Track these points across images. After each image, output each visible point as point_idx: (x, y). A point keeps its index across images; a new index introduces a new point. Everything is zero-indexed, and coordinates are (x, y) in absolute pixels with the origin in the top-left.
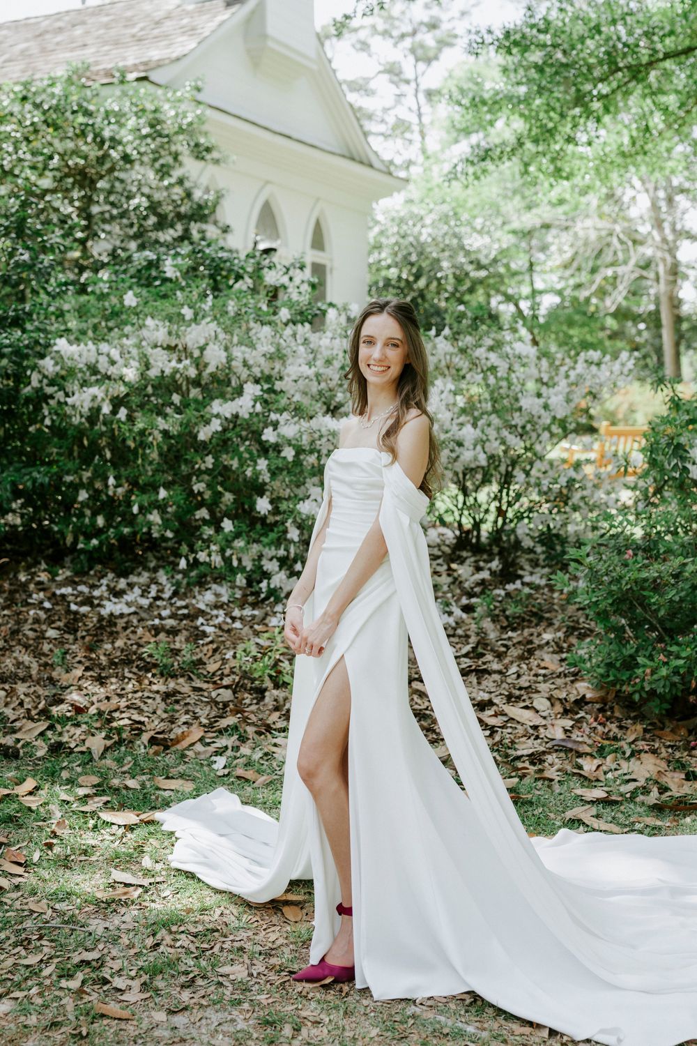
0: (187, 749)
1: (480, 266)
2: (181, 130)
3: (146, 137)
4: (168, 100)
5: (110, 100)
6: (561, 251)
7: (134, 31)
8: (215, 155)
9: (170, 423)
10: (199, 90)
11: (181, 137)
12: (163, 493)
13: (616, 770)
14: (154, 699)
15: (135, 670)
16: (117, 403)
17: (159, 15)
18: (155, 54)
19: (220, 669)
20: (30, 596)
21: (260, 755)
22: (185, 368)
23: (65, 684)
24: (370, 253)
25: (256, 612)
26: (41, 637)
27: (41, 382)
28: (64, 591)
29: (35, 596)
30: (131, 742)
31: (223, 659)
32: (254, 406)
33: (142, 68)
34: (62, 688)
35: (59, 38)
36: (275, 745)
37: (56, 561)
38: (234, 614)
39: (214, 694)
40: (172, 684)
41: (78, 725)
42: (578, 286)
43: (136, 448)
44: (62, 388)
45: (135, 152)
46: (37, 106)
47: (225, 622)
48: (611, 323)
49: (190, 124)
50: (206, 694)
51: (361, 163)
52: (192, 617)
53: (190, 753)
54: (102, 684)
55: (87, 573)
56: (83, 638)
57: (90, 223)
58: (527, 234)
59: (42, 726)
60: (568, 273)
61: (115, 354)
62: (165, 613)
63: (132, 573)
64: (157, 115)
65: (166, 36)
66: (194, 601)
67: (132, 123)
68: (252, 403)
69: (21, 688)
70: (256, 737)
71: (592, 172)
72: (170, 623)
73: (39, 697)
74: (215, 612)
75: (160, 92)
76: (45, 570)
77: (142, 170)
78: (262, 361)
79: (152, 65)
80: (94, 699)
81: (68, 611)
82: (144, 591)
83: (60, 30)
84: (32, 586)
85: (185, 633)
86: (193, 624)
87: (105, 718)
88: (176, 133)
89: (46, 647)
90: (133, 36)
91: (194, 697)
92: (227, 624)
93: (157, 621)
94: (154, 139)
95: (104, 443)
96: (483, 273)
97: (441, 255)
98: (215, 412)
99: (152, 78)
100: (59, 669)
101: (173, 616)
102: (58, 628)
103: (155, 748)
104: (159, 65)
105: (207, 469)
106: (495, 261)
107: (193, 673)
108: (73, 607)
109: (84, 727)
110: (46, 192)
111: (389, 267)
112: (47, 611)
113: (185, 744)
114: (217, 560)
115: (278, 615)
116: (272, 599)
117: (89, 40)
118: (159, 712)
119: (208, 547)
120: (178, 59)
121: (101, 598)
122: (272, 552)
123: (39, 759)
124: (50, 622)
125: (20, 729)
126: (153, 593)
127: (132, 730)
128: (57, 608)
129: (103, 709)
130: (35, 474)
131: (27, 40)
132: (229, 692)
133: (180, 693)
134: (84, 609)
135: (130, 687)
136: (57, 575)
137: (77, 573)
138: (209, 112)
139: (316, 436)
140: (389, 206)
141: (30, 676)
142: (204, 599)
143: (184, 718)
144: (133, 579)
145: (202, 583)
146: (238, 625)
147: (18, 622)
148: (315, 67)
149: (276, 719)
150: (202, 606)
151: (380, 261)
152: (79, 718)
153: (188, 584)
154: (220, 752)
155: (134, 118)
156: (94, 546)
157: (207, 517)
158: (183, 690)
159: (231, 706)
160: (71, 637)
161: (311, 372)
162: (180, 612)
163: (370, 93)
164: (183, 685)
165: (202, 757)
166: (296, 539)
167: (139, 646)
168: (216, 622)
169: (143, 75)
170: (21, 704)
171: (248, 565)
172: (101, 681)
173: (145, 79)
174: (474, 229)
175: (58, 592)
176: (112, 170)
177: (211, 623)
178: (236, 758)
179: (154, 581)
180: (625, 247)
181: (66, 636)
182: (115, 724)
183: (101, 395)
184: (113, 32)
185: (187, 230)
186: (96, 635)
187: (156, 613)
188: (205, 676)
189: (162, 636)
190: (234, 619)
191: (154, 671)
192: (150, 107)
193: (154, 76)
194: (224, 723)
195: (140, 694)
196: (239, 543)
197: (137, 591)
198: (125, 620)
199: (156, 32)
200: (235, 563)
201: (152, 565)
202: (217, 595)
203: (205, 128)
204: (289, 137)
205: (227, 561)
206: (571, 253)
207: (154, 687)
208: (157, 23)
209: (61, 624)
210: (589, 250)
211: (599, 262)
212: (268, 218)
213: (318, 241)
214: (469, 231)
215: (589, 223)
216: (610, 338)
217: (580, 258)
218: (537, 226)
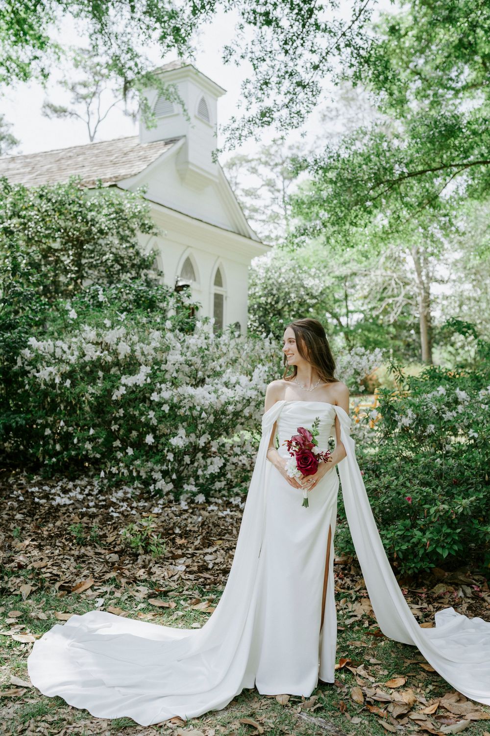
0: (82, 593)
1: (313, 297)
2: (134, 216)
3: (113, 219)
4: (127, 198)
5: (93, 198)
6: (362, 288)
7: (112, 158)
8: (154, 230)
9: (96, 389)
10: (145, 192)
11: (134, 220)
12: (92, 431)
13: (345, 609)
14: (70, 560)
15: (64, 541)
16: (65, 376)
17: (126, 150)
18: (122, 172)
19: (114, 541)
20: (12, 493)
21: (126, 597)
22: (106, 356)
23: (17, 549)
24: (249, 288)
25: (146, 504)
26: (12, 518)
27: (23, 363)
28: (33, 489)
29: (15, 492)
30: (48, 588)
31: (117, 534)
32: (146, 380)
33: (114, 180)
34: (15, 552)
35: (69, 162)
36: (137, 591)
37: (34, 470)
38: (133, 505)
39: (107, 557)
40: (83, 550)
41: (18, 577)
42: (373, 308)
43: (76, 404)
44: (35, 367)
45: (106, 228)
46: (49, 200)
47: (126, 510)
48: (392, 330)
49: (140, 212)
50: (103, 557)
51: (245, 236)
52: (106, 507)
53: (83, 596)
54: (40, 550)
55: (50, 478)
56: (37, 520)
57: (79, 268)
58: (343, 279)
60: (367, 301)
61: (66, 347)
62: (91, 504)
63: (78, 479)
64: (120, 207)
65: (129, 162)
66: (110, 497)
67: (105, 211)
68: (145, 378)
70: (126, 585)
71: (369, 243)
72: (94, 510)
74: (121, 504)
75: (122, 193)
76: (25, 476)
77: (111, 239)
78: (153, 352)
79: (120, 178)
80: (32, 560)
81: (33, 502)
82: (82, 490)
83: (71, 157)
84: (15, 487)
85: (100, 517)
86: (107, 511)
87: (37, 572)
88: (131, 217)
89: (12, 526)
90: (112, 161)
91: (95, 558)
92: (128, 511)
93: (84, 509)
94: (118, 221)
95: (59, 400)
96: (314, 301)
97: (291, 290)
98: (122, 382)
99: (119, 186)
100: (16, 540)
101: (96, 506)
102: (23, 514)
103: (62, 592)
104: (124, 178)
105: (120, 416)
106: (322, 293)
107: (97, 543)
108: (37, 500)
109: (22, 578)
110: (56, 250)
111: (260, 297)
112: (20, 502)
113: (81, 590)
114: (124, 472)
115: (160, 506)
116: (158, 496)
117: (86, 164)
118: (71, 569)
119: (118, 464)
120: (135, 175)
121: (55, 494)
122: (158, 467)
124: (19, 509)
126: (87, 492)
127: (51, 580)
128: (27, 500)
129: (35, 566)
130: (18, 419)
131: (51, 163)
132: (117, 556)
133: (87, 556)
134: (43, 501)
135: (57, 552)
136: (32, 479)
137: (44, 479)
138: (151, 205)
139: (182, 398)
140: (261, 261)
142: (117, 496)
143: (86, 572)
144: (78, 482)
145: (118, 485)
146: (134, 512)
148: (217, 181)
149: (142, 574)
150: (114, 500)
151: (255, 294)
152: (20, 572)
153: (109, 486)
154: (101, 596)
155: (107, 209)
156: (53, 463)
157: (120, 446)
158: (89, 554)
159: (116, 565)
160: (30, 519)
161: (182, 359)
162: (100, 504)
163: (257, 197)
164: (89, 551)
165: (90, 598)
166: (172, 460)
167: (70, 525)
168: (121, 510)
169: (114, 183)
171: (143, 475)
172: (40, 547)
173: (115, 186)
174: (310, 275)
175: (30, 490)
176: (93, 239)
177: (118, 511)
178: (110, 599)
179: (90, 484)
180: (398, 286)
181: (27, 518)
182: (41, 576)
183: (55, 372)
184: (100, 159)
186: (45, 518)
187: (85, 504)
188: (104, 545)
190: (132, 508)
191: (74, 542)
192: (116, 202)
193: (120, 184)
194: (107, 576)
195: (62, 557)
196: (138, 462)
197: (78, 490)
198: (66, 508)
199: (124, 159)
200: (135, 474)
201: (91, 473)
202: (125, 493)
203: (150, 214)
205: (130, 472)
206: (368, 290)
207: (73, 552)
208: (125, 154)
209: (25, 511)
210: (378, 288)
211: (384, 295)
212: (188, 267)
213: (218, 281)
214: (307, 276)
215: (378, 272)
216: (392, 338)
217: (373, 292)
218: (349, 274)
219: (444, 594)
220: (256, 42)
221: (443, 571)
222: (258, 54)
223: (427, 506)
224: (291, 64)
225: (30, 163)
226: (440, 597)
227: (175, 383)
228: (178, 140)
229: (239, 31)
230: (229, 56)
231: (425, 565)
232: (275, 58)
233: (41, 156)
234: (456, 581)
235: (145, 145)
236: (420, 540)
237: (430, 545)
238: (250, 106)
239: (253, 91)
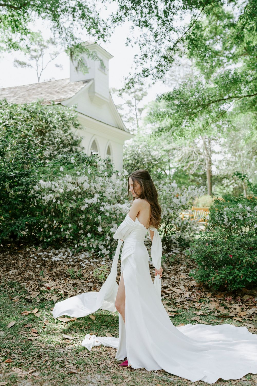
1: (155, 160)
2: (70, 119)
3: (60, 121)
4: (67, 110)
5: (50, 110)
6: (178, 156)
7: (56, 90)
8: (80, 127)
9: (73, 205)
10: (76, 108)
11: (70, 121)
12: (70, 226)
14: (70, 285)
15: (63, 277)
16: (57, 199)
17: (63, 85)
18: (62, 97)
19: (88, 277)
20: (30, 255)
22: (78, 189)
23: (43, 281)
24: (124, 156)
25: (97, 260)
26: (35, 267)
27: (34, 192)
29: (32, 255)
31: (89, 274)
33: (59, 101)
35: (34, 91)
37: (37, 245)
38: (91, 261)
39: (87, 284)
40: (75, 281)
41: (48, 293)
42: (183, 167)
43: (63, 212)
44: (40, 194)
45: (57, 125)
46: (28, 111)
47: (88, 263)
48: (192, 177)
49: (73, 118)
50: (85, 284)
51: (121, 129)
52: (79, 262)
54: (54, 281)
55: (46, 249)
56: (47, 267)
57: (43, 146)
58: (168, 151)
59: (38, 293)
60: (180, 163)
61: (57, 185)
62: (70, 260)
63: (59, 248)
64: (64, 115)
65: (66, 92)
66: (79, 257)
67: (56, 117)
68: (97, 200)
69: (31, 282)
71: (190, 134)
72: (72, 263)
73: (36, 285)
74: (85, 260)
75: (64, 108)
76: (34, 248)
77: (59, 131)
78: (100, 187)
79: (62, 100)
80: (53, 285)
81: (42, 260)
82: (64, 254)
83: (34, 89)
84: (31, 252)
85: (77, 266)
86: (79, 264)
87: (57, 291)
88: (69, 120)
89: (37, 270)
90: (56, 91)
91: (81, 285)
93: (68, 263)
94: (63, 122)
95: (52, 211)
96: (156, 162)
97: (144, 157)
98: (86, 202)
100: (41, 276)
101: (73, 261)
102: (40, 265)
104: (64, 100)
105: (83, 219)
106: (160, 159)
107: (81, 278)
108: (44, 259)
109: (50, 293)
112: (36, 259)
114: (86, 245)
115: (104, 261)
116: (101, 257)
117: (43, 92)
118: (72, 289)
119: (83, 241)
120: (69, 98)
121: (51, 256)
122: (101, 243)
123: (38, 303)
124: (37, 263)
125: (32, 294)
126: (67, 255)
127: (65, 294)
128: (39, 259)
129: (55, 288)
130: (32, 219)
131: (24, 92)
132: (92, 283)
134: (47, 259)
135: (62, 282)
136: (38, 249)
137: (43, 249)
138: (79, 115)
139: (116, 209)
140: (129, 142)
141: (33, 279)
142: (82, 256)
143: (79, 291)
144: (60, 250)
145: (80, 252)
146: (92, 264)
147: (28, 263)
148: (109, 101)
150: (81, 258)
151: (126, 158)
152: (49, 291)
153: (77, 252)
155: (57, 115)
156: (49, 241)
157: (83, 233)
158: (78, 283)
159: (93, 288)
160: (44, 267)
161: (114, 191)
162: (75, 260)
163: (122, 109)
164: (78, 281)
166: (109, 239)
167: (64, 270)
168: (86, 263)
169: (59, 103)
170: (31, 287)
171: (95, 247)
172: (54, 280)
173: (60, 104)
174: (154, 149)
175: (39, 254)
176: (50, 130)
177: (84, 263)
179: (66, 251)
180: (196, 155)
181: (42, 267)
182: (59, 293)
183: (53, 197)
184: (50, 90)
185: (72, 148)
186: (51, 267)
187: (68, 260)
188: (84, 279)
189: (70, 267)
190: (91, 262)
191: (69, 277)
192: (61, 112)
193: (62, 103)
195: (66, 284)
196: (92, 240)
197: (62, 254)
198: (59, 262)
199: (63, 90)
200: (91, 246)
201: (65, 246)
202: (85, 255)
204: (101, 122)
205: (89, 245)
206: (181, 157)
207: (70, 282)
208: (63, 88)
209: (40, 263)
210: (186, 156)
211: (189, 160)
212: (94, 145)
213: (109, 152)
214: (152, 150)
215: (186, 148)
216: (191, 181)
217: (183, 158)
218: (172, 149)
219: (249, 299)
220: (142, 36)
221: (246, 290)
222: (143, 42)
223: (241, 259)
224: (158, 47)
225: (13, 91)
226: (247, 301)
227: (110, 202)
228: (90, 81)
229: (131, 30)
230: (128, 43)
231: (240, 286)
232: (151, 44)
233: (19, 88)
234: (253, 294)
235: (73, 83)
236: (238, 275)
237: (243, 277)
238: (137, 67)
239: (139, 60)
